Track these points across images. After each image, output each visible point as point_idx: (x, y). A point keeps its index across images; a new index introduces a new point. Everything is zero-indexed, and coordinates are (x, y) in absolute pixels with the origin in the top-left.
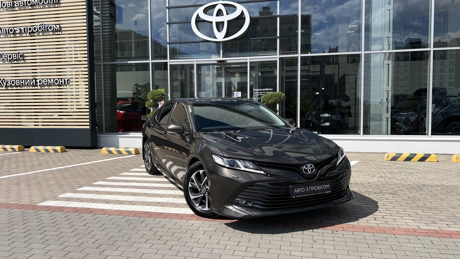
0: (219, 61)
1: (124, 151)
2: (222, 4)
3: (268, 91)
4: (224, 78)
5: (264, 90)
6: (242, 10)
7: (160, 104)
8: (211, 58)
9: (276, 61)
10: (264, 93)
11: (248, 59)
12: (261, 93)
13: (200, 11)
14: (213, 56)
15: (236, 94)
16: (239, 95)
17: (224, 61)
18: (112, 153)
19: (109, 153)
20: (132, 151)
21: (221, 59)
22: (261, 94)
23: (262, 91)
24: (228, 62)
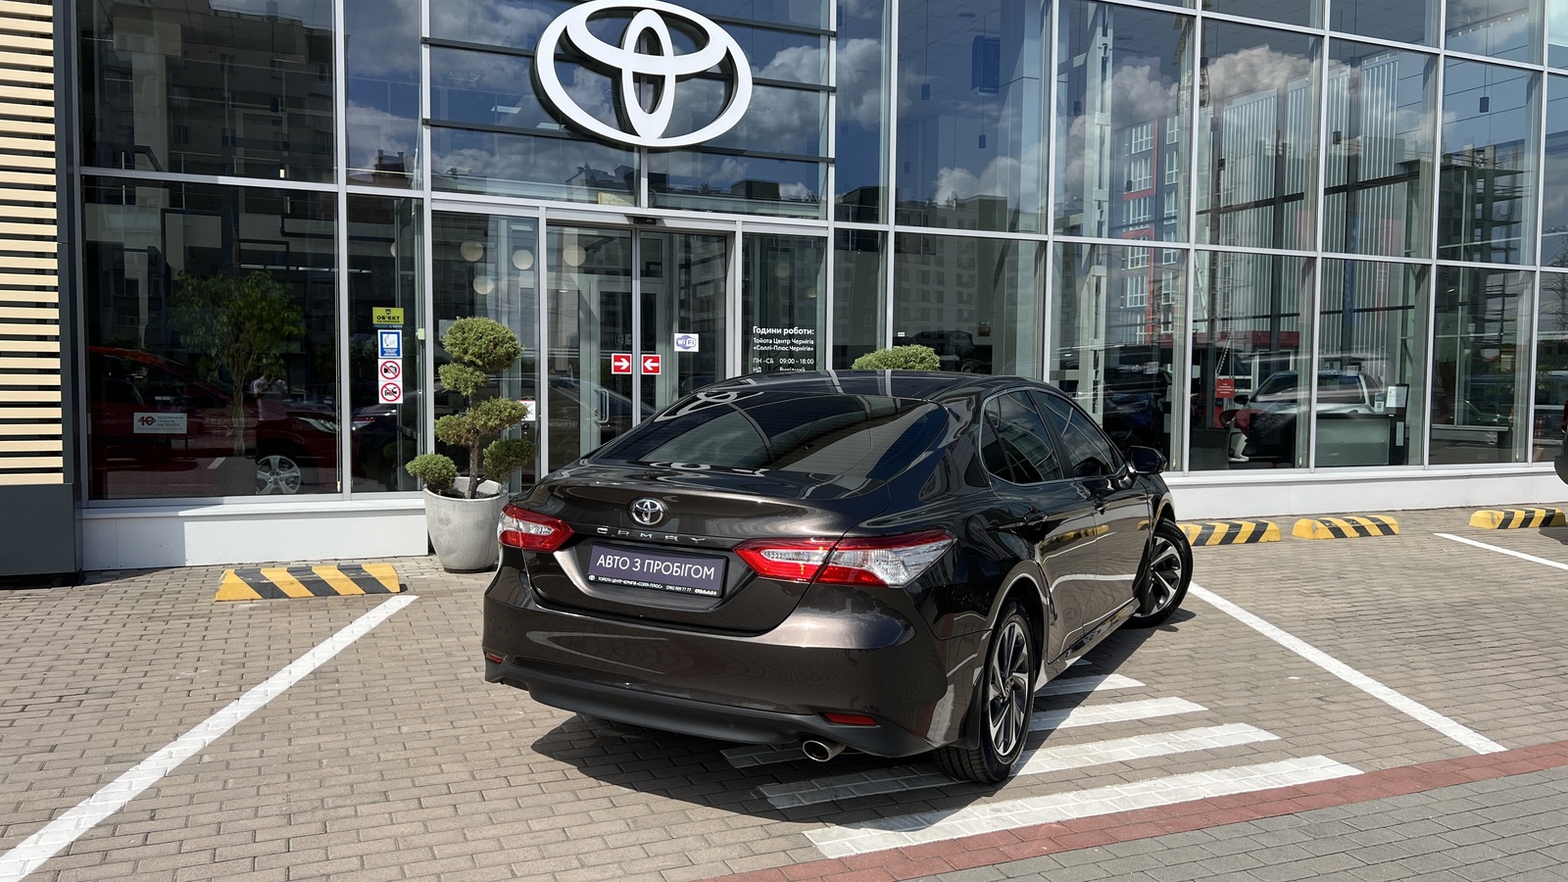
0: (639, 220)
1: (343, 580)
2: (661, 13)
3: (800, 337)
4: (639, 282)
5: (786, 331)
6: (728, 50)
7: (386, 371)
8: (597, 203)
9: (826, 239)
10: (788, 341)
11: (740, 224)
12: (779, 341)
13: (574, 21)
14: (605, 196)
15: (680, 342)
16: (691, 345)
17: (654, 220)
18: (283, 595)
19: (265, 597)
20: (385, 578)
21: (644, 210)
22: (779, 345)
23: (779, 336)
24: (669, 223)
